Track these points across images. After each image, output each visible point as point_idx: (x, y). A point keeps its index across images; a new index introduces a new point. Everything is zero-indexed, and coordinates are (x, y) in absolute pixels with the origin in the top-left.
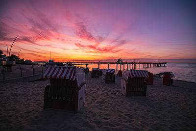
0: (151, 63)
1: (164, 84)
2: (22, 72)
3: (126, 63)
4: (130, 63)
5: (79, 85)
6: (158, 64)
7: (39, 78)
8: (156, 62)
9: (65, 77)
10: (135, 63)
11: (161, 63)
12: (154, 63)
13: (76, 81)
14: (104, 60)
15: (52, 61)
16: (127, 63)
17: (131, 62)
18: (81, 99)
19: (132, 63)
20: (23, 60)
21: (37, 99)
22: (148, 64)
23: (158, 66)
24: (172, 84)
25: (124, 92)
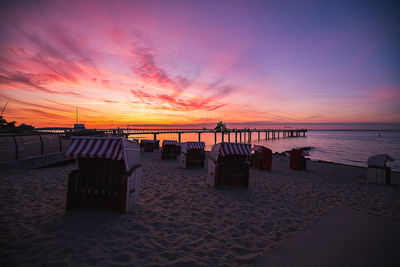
0: (279, 131)
1: (291, 168)
2: (19, 149)
3: (233, 131)
4: (240, 131)
5: (128, 168)
6: (292, 132)
7: (54, 162)
8: (288, 129)
9: (104, 155)
10: (249, 131)
11: (298, 131)
12: (284, 131)
13: (122, 161)
14: (191, 125)
15: (82, 126)
16: (236, 131)
17: (242, 128)
18: (133, 191)
19: (245, 131)
20: (12, 124)
21: (53, 197)
22: (273, 131)
23: (292, 136)
24: (305, 167)
25: (211, 181)
